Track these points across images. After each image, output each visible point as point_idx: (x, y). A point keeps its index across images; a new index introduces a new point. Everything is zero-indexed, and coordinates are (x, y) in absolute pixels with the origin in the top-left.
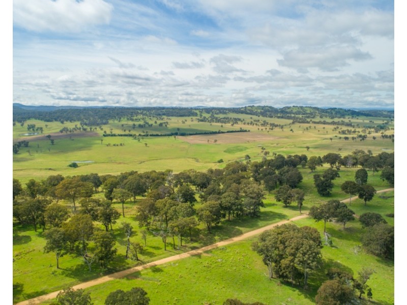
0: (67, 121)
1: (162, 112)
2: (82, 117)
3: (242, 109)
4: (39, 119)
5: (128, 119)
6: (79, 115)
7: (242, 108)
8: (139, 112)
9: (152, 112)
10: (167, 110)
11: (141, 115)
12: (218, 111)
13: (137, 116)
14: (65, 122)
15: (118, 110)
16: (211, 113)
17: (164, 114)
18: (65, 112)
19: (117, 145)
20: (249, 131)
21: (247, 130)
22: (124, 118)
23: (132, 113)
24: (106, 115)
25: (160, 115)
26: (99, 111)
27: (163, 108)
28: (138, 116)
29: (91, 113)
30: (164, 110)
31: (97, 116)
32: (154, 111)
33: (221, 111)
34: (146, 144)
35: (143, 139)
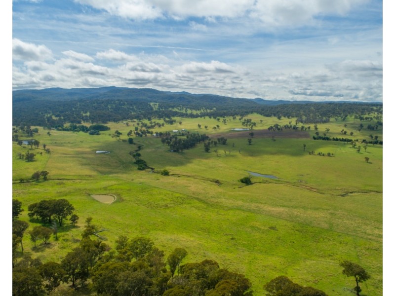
0: (285, 116)
2: (302, 113)
4: (260, 114)
5: (356, 117)
6: (299, 110)
8: (375, 108)
11: (376, 113)
13: (369, 114)
14: (283, 118)
15: (346, 106)
18: (286, 107)
19: (323, 155)
22: (351, 116)
23: (364, 109)
24: (329, 111)
26: (322, 107)
28: (371, 114)
29: (312, 108)
31: (318, 112)
34: (367, 159)
35: (366, 149)
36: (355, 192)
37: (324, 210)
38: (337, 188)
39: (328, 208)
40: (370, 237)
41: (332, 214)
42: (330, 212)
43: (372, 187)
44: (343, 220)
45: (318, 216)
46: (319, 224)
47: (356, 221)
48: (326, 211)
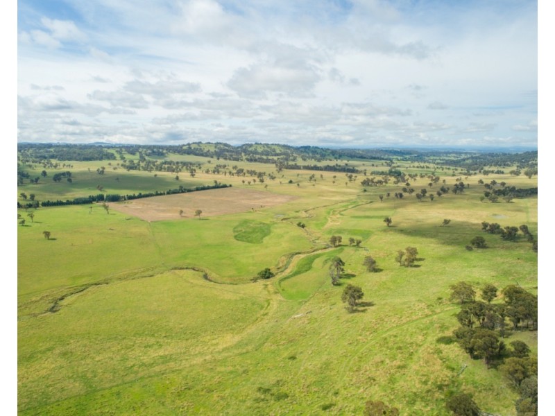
1: (47, 152)
3: (185, 148)
7: (184, 145)
9: (28, 153)
10: (57, 149)
12: (149, 151)
16: (138, 154)
17: (53, 157)
20: (231, 186)
21: (228, 185)
25: (45, 158)
27: (50, 146)
30: (52, 150)
32: (31, 151)
33: (155, 150)
34: (47, 234)
35: (32, 217)
36: (66, 296)
37: (44, 352)
38: (34, 299)
39: (48, 345)
40: (157, 369)
41: (64, 354)
42: (57, 351)
43: (84, 280)
44: (93, 359)
45: (43, 373)
46: (63, 389)
47: (113, 349)
48: (49, 353)
